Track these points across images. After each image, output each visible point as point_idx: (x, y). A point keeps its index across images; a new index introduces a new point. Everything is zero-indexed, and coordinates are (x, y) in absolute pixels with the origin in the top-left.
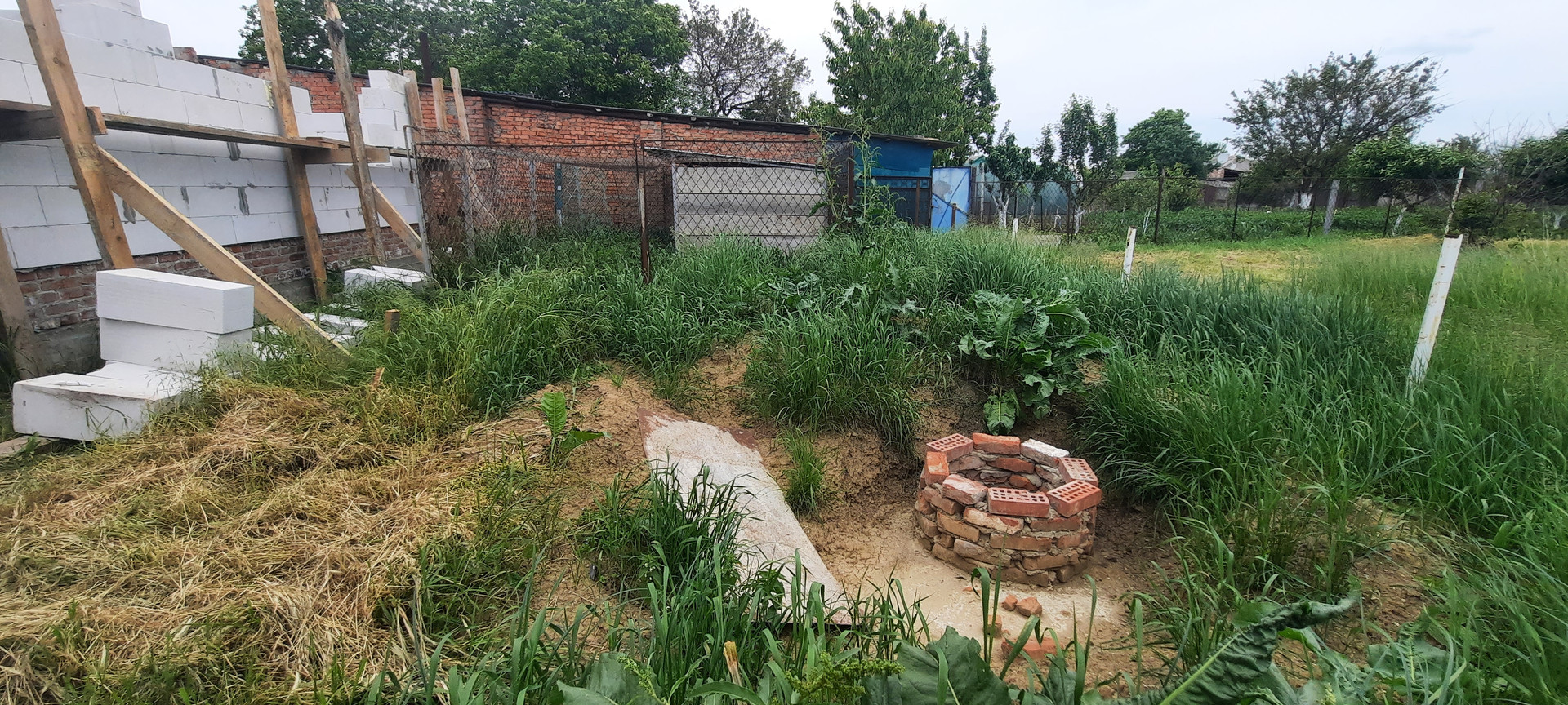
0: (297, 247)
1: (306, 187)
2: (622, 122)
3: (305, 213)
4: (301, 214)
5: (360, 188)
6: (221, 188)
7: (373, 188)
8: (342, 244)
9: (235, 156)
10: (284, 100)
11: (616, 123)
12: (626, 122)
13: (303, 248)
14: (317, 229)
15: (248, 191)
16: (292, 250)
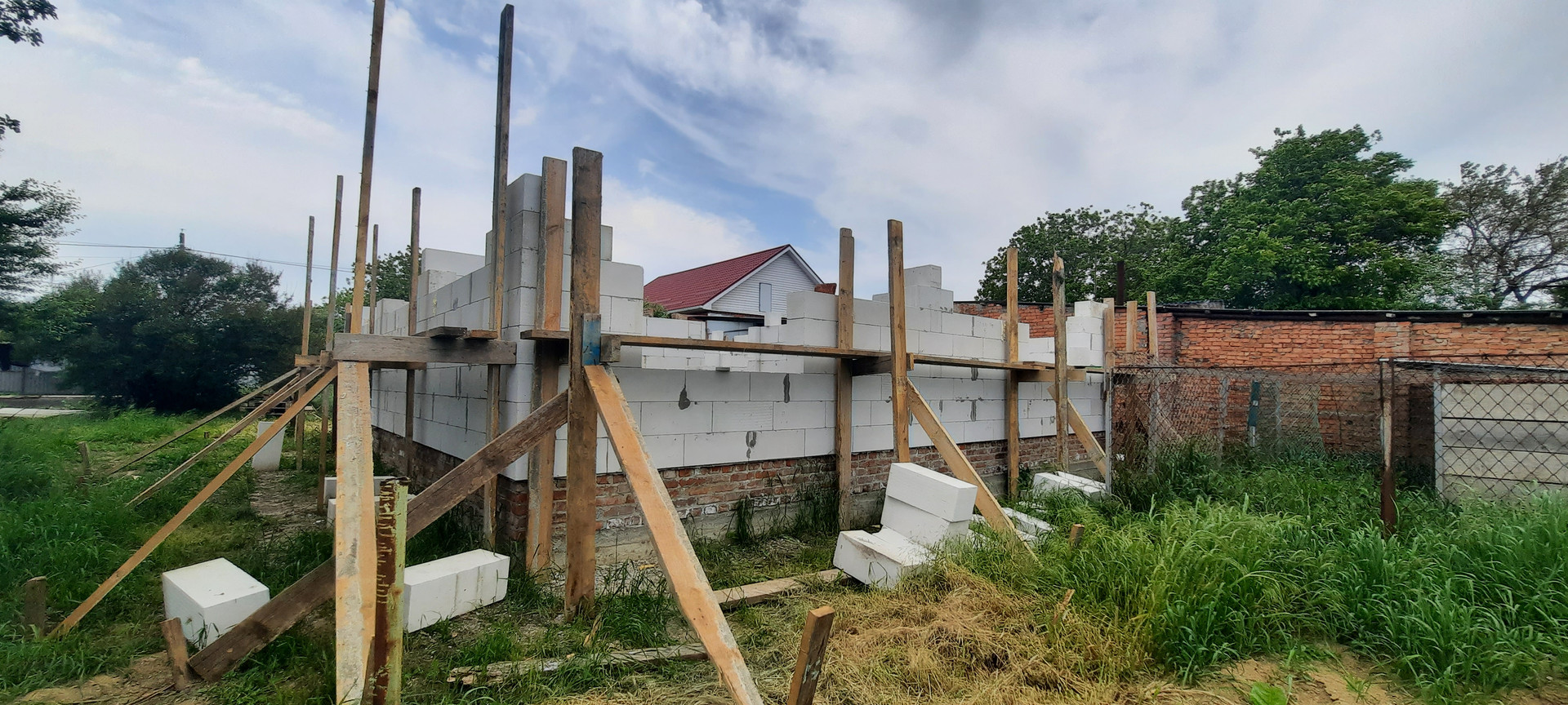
0: (1002, 448)
1: (1016, 400)
2: (1346, 326)
3: (1012, 421)
4: (1009, 422)
5: (1057, 403)
6: (962, 401)
7: (1068, 403)
8: (1034, 447)
9: (975, 377)
10: (1013, 333)
11: (1337, 327)
12: (1353, 325)
13: (1005, 449)
14: (1018, 434)
15: (978, 403)
16: (998, 450)
